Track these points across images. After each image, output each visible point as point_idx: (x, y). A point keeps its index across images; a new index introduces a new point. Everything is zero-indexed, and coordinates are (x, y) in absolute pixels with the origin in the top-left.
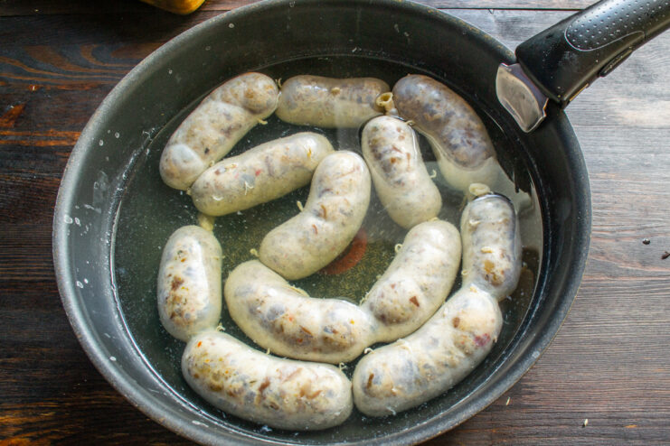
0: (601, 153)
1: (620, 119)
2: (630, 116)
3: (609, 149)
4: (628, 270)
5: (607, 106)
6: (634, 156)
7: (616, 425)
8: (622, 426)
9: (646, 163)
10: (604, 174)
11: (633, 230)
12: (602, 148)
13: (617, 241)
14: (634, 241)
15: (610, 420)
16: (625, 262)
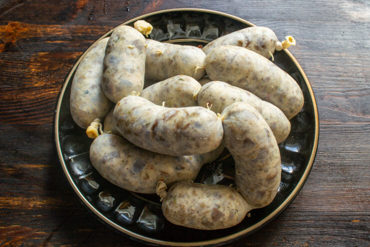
0: (336, 39)
1: (348, 17)
2: (355, 15)
3: (341, 37)
4: (354, 117)
5: (340, 9)
6: (359, 41)
7: (345, 221)
8: (349, 221)
9: (366, 46)
10: (338, 54)
11: (357, 91)
12: (336, 36)
13: (346, 98)
14: (357, 98)
15: (341, 217)
16: (352, 112)
